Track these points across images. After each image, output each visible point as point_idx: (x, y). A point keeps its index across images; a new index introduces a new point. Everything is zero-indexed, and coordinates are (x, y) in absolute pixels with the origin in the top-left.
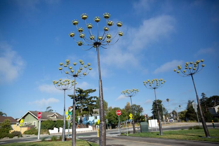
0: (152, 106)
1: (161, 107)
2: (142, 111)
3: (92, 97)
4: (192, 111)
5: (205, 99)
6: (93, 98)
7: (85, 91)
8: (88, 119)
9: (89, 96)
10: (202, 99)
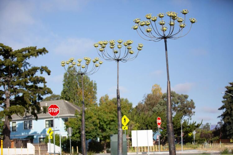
0: (223, 99)
2: (193, 110)
3: (35, 70)
6: (39, 71)
7: (16, 52)
8: (30, 127)
9: (28, 66)
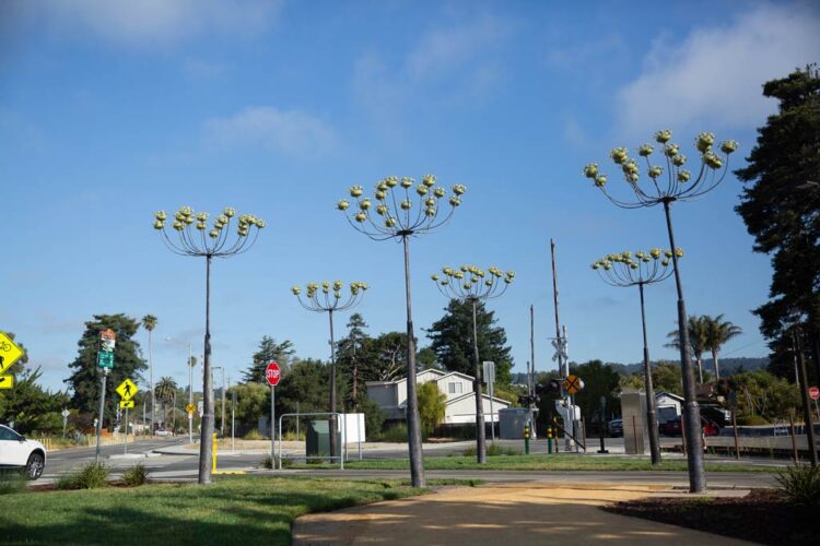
0: (78, 348)
1: (129, 358)
4: (302, 392)
5: (358, 340)
10: (346, 341)
